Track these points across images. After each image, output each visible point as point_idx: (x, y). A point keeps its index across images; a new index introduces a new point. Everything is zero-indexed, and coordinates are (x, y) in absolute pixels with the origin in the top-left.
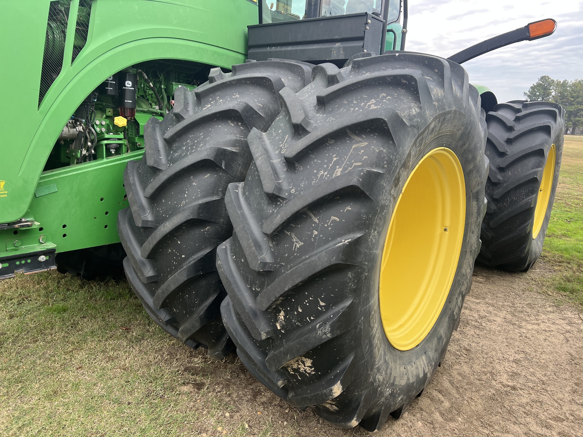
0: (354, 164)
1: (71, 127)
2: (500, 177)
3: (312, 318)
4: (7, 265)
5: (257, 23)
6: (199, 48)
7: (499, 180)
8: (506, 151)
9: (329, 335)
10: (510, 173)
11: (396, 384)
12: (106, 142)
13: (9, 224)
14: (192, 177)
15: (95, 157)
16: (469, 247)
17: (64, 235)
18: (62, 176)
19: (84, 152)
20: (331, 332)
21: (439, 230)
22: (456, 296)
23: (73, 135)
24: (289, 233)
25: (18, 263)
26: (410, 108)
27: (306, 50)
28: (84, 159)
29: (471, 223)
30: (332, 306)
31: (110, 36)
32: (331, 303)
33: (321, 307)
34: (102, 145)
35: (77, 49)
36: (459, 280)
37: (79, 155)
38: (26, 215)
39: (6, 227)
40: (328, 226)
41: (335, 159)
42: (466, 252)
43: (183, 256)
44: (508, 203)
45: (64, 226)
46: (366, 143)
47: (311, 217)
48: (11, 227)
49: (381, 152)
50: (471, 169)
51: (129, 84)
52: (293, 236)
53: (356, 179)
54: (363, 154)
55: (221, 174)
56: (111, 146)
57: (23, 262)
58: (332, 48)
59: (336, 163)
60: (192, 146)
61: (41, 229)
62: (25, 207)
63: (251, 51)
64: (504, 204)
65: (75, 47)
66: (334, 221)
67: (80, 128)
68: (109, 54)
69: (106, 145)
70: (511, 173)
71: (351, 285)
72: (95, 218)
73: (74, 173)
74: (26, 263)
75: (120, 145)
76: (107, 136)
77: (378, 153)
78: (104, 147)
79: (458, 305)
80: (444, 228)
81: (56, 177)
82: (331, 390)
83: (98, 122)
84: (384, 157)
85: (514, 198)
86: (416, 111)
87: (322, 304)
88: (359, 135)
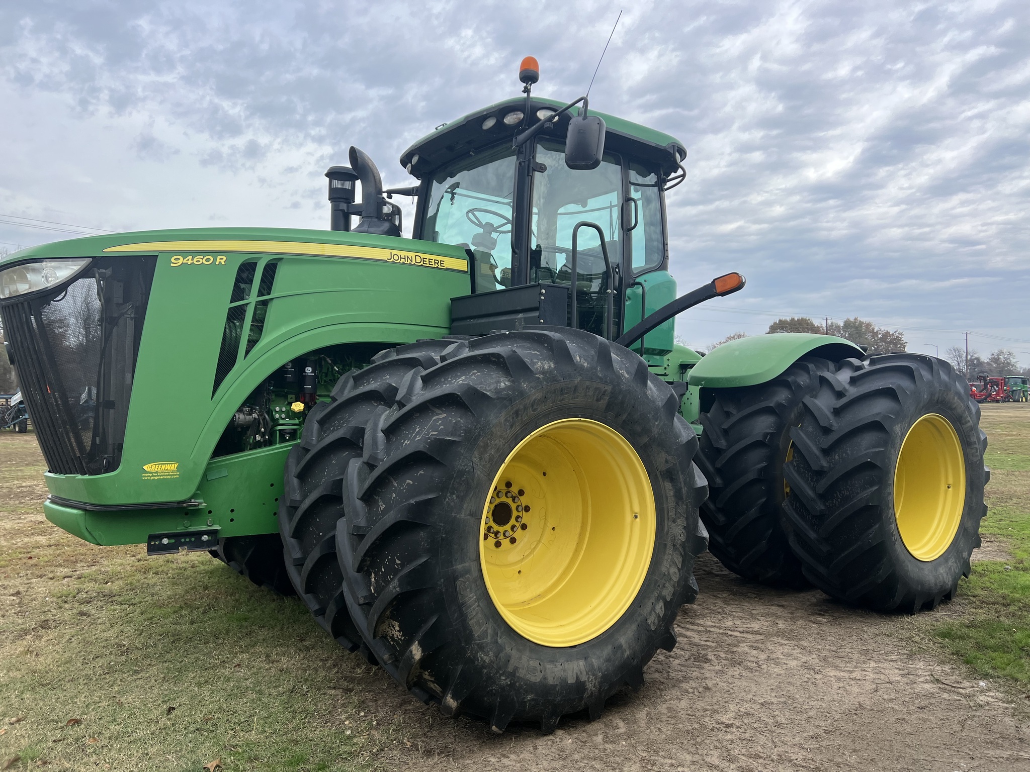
0: (431, 433)
1: (247, 415)
2: (824, 463)
3: (391, 577)
4: (173, 541)
5: (469, 293)
6: (386, 328)
7: (823, 467)
8: (832, 426)
9: (398, 589)
10: (837, 457)
11: (518, 676)
12: (280, 427)
13: (179, 503)
14: (332, 456)
15: (270, 443)
16: (669, 540)
17: (232, 520)
18: (234, 461)
19: (258, 438)
20: (400, 586)
21: (629, 517)
22: (652, 600)
23: (249, 421)
24: (377, 498)
25: (183, 540)
26: (499, 382)
27: (496, 321)
28: (257, 445)
29: (668, 508)
30: (407, 564)
31: (284, 330)
32: (406, 561)
33: (397, 565)
34: (276, 431)
35: (252, 343)
36: (657, 580)
37: (251, 441)
38: (194, 496)
39: (176, 505)
40: (403, 489)
41: (418, 429)
42: (665, 545)
43: (321, 534)
44: (839, 500)
45: (232, 511)
46: (445, 415)
47: (392, 482)
48: (180, 505)
49: (457, 423)
50: (646, 443)
51: (309, 370)
52: (380, 500)
53: (422, 446)
54: (441, 425)
55: (359, 452)
56: (285, 431)
57: (188, 540)
58: (516, 319)
59: (418, 433)
60: (338, 426)
61: (210, 512)
62: (193, 488)
63: (455, 324)
64: (833, 501)
65: (249, 341)
66: (409, 484)
67: (255, 415)
68: (282, 345)
69: (280, 430)
70: (839, 456)
71: (424, 545)
72: (264, 504)
73: (245, 458)
74: (190, 540)
75: (295, 430)
76: (281, 422)
77: (455, 423)
78: (278, 432)
79: (655, 612)
80: (634, 515)
81: (228, 462)
82: (411, 652)
83: (277, 409)
84: (461, 427)
85: (846, 493)
86: (505, 384)
87: (398, 562)
88: (439, 408)
